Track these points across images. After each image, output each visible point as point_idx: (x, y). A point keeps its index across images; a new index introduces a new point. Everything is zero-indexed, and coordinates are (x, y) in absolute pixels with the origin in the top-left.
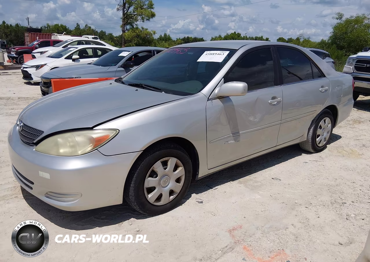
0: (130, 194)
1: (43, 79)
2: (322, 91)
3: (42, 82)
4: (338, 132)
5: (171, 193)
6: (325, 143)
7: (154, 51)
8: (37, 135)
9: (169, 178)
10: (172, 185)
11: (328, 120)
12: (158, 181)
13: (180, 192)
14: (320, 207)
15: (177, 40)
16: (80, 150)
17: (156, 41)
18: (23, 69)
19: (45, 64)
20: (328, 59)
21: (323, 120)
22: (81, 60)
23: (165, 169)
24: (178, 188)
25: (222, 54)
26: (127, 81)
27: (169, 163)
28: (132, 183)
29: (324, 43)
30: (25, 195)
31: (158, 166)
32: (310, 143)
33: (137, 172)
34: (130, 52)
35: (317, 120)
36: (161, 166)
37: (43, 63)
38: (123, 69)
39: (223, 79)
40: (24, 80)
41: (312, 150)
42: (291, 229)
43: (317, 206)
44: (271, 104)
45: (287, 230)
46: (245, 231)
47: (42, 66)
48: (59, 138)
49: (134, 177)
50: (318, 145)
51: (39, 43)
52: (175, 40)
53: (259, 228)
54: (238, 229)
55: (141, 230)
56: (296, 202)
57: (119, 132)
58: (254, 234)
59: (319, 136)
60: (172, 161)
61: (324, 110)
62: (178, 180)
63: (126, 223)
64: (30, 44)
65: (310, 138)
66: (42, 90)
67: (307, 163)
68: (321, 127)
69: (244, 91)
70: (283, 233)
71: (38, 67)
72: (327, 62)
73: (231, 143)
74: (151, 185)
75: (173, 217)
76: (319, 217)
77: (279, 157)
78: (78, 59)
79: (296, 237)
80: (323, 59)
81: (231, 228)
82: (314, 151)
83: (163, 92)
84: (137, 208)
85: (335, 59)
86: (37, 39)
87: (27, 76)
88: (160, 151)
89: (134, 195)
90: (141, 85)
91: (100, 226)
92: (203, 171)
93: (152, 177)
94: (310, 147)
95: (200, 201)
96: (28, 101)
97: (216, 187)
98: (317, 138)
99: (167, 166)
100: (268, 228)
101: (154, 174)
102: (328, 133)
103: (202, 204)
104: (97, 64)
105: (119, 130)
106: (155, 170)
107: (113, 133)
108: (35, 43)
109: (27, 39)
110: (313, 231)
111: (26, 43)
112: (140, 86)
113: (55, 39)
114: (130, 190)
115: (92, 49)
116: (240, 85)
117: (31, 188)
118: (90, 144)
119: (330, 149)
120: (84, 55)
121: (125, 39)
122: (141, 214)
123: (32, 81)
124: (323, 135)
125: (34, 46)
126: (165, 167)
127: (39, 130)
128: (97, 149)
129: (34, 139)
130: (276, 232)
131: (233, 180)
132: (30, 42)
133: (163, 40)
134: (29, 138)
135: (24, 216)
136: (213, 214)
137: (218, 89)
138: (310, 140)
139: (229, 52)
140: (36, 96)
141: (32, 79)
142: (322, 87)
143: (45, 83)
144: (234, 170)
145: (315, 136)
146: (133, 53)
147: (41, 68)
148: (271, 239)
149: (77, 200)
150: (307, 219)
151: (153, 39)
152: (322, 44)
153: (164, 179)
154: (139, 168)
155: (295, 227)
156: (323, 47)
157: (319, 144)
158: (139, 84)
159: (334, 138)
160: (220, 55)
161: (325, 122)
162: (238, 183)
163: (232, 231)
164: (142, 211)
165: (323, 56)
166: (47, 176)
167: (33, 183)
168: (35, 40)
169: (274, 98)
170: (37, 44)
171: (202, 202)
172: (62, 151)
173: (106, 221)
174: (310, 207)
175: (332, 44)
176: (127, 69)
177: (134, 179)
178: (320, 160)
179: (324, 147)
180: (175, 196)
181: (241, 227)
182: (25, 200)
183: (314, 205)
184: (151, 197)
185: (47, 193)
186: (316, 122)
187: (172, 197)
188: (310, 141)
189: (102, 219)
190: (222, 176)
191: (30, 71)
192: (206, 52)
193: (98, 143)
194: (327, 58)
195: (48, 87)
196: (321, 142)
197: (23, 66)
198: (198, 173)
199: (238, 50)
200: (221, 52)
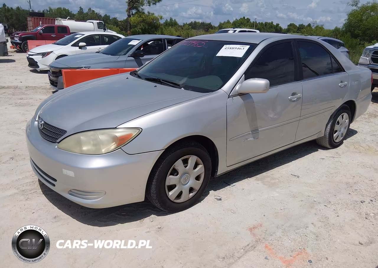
0: (152, 191)
1: (51, 68)
2: (342, 86)
3: (51, 71)
4: (355, 127)
5: (191, 190)
6: (341, 138)
7: (164, 39)
8: (60, 134)
9: (189, 176)
10: (192, 182)
11: (346, 115)
12: (179, 180)
13: (200, 189)
14: (339, 206)
15: (184, 25)
16: (103, 149)
17: (163, 27)
18: (29, 56)
19: (52, 52)
20: (342, 49)
21: (341, 116)
22: (88, 47)
23: (186, 167)
24: (198, 184)
25: (242, 49)
26: (143, 75)
27: (190, 161)
28: (154, 181)
29: (337, 30)
30: (44, 190)
31: (179, 165)
32: (327, 139)
33: (158, 171)
34: (140, 41)
35: (335, 116)
36: (182, 164)
37: (49, 51)
38: (132, 58)
39: (244, 75)
40: (30, 68)
41: (328, 146)
42: (311, 228)
43: (335, 204)
44: (290, 100)
45: (307, 228)
46: (265, 230)
47: (48, 53)
48: (82, 137)
49: (156, 175)
50: (335, 141)
51: (43, 28)
52: (182, 25)
53: (279, 227)
54: (258, 227)
55: (162, 227)
56: (315, 200)
57: (142, 131)
58: (274, 233)
59: (336, 131)
60: (192, 159)
61: (343, 106)
62: (198, 178)
63: (147, 220)
64: (33, 29)
65: (328, 134)
66: (50, 80)
67: (324, 159)
68: (338, 123)
69: (266, 88)
70: (303, 232)
71: (44, 55)
72: (342, 52)
73: (250, 140)
74: (172, 183)
75: (192, 214)
76: (338, 216)
77: (295, 153)
78: (84, 46)
79: (317, 237)
80: (338, 48)
81: (252, 227)
82: (331, 147)
83: (183, 89)
84: (158, 205)
85: (349, 47)
86: (41, 25)
87: (33, 64)
88: (181, 150)
89: (156, 192)
90: (159, 79)
91: (123, 222)
92: (222, 169)
93: (173, 175)
94: (327, 143)
95: (219, 198)
96: (36, 90)
97: (234, 184)
98: (335, 133)
99: (188, 164)
100: (288, 227)
101: (175, 172)
102: (345, 128)
103: (220, 201)
104: (106, 52)
105: (142, 129)
106: (176, 168)
107: (136, 132)
108: (39, 29)
109: (30, 24)
110: (333, 230)
111: (29, 28)
112: (158, 81)
113: (59, 24)
114: (152, 188)
115: (99, 36)
116: (262, 82)
117: (54, 185)
118: (113, 142)
119: (347, 145)
120: (90, 42)
121: (130, 24)
122: (162, 210)
123: (38, 69)
124: (341, 130)
125: (39, 31)
126: (186, 165)
127: (61, 130)
128: (120, 148)
129: (56, 138)
130: (297, 231)
131: (250, 177)
132: (33, 26)
133: (170, 25)
134: (51, 136)
135: (45, 212)
136: (232, 211)
137: (238, 85)
138: (328, 135)
139: (249, 46)
140: (44, 85)
141: (38, 67)
142: (341, 82)
143: (54, 73)
144: (250, 167)
145: (333, 131)
146: (143, 41)
147: (47, 55)
148: (292, 238)
149: (102, 198)
150: (327, 218)
151: (160, 24)
152: (336, 32)
153: (185, 177)
154: (161, 166)
155: (315, 226)
156: (337, 35)
157: (336, 139)
158: (156, 78)
159: (351, 133)
160: (240, 50)
161: (343, 118)
162: (256, 179)
163: (253, 230)
164: (163, 208)
165: (338, 45)
166: (71, 174)
167: (55, 180)
168: (38, 25)
169: (294, 94)
170: (41, 30)
171: (220, 199)
172: (85, 148)
173: (127, 217)
174: (329, 206)
175: (346, 33)
176: (137, 59)
177: (156, 177)
178: (337, 157)
179: (341, 143)
180: (194, 193)
181: (261, 226)
182: (45, 195)
183: (333, 203)
184: (172, 194)
185: (70, 191)
186: (334, 117)
187: (191, 194)
188: (328, 137)
189: (123, 215)
190: (238, 172)
191: (36, 58)
192: (225, 46)
193: (122, 142)
194: (342, 47)
195: (57, 77)
196: (339, 137)
197: (29, 53)
198: (217, 170)
199: (259, 44)
200: (241, 46)
